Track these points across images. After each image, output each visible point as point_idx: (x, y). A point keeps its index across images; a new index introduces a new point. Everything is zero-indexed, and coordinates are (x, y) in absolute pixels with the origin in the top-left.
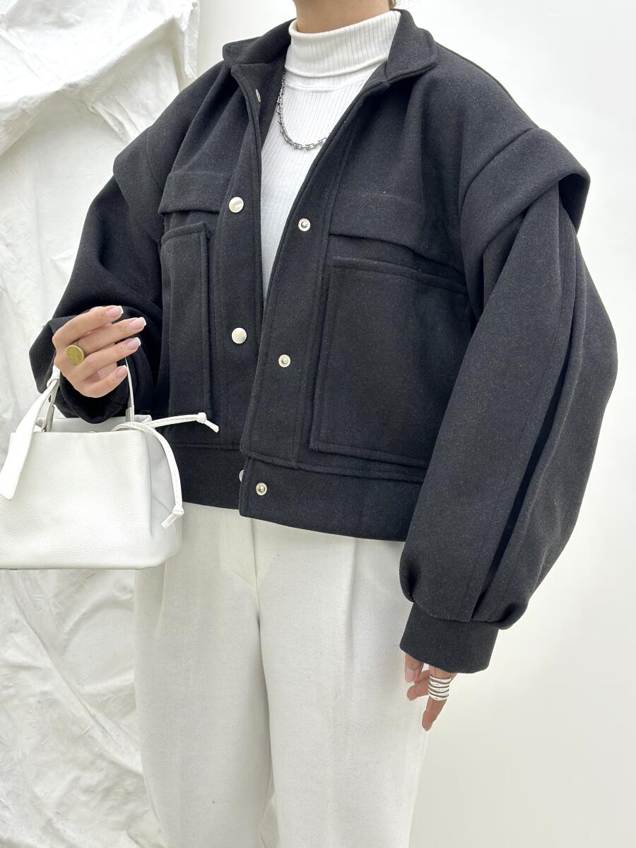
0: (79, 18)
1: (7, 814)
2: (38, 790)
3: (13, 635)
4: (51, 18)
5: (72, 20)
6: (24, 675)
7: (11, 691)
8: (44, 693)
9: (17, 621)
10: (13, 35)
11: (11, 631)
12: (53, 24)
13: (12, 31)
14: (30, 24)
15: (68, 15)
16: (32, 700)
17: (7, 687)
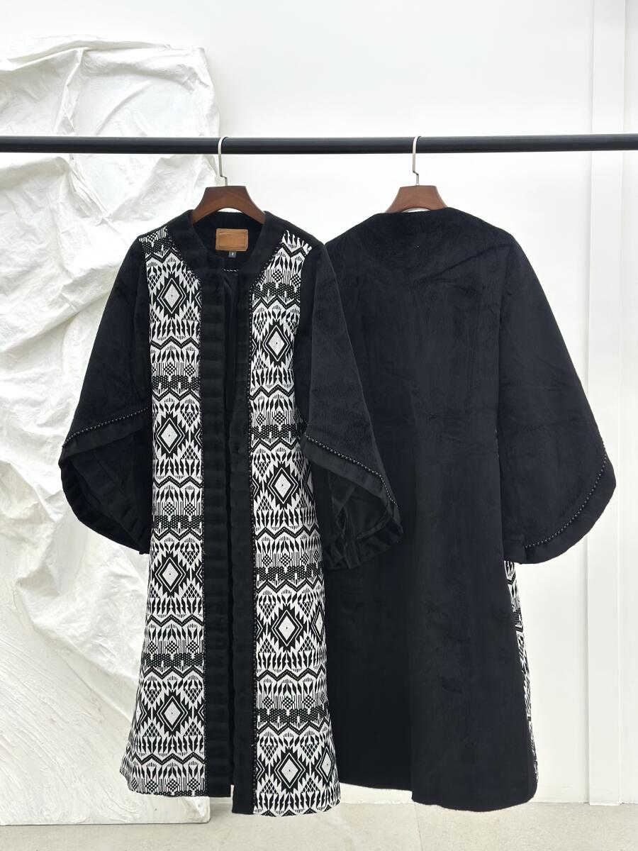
0: (151, 215)
1: (114, 660)
2: (131, 645)
3: (116, 558)
4: (138, 216)
5: (148, 217)
6: (123, 581)
7: (116, 590)
8: (134, 591)
9: (118, 551)
10: (117, 225)
11: (115, 556)
12: (136, 218)
13: (115, 223)
14: (125, 219)
15: (146, 214)
16: (128, 595)
17: (113, 587)
